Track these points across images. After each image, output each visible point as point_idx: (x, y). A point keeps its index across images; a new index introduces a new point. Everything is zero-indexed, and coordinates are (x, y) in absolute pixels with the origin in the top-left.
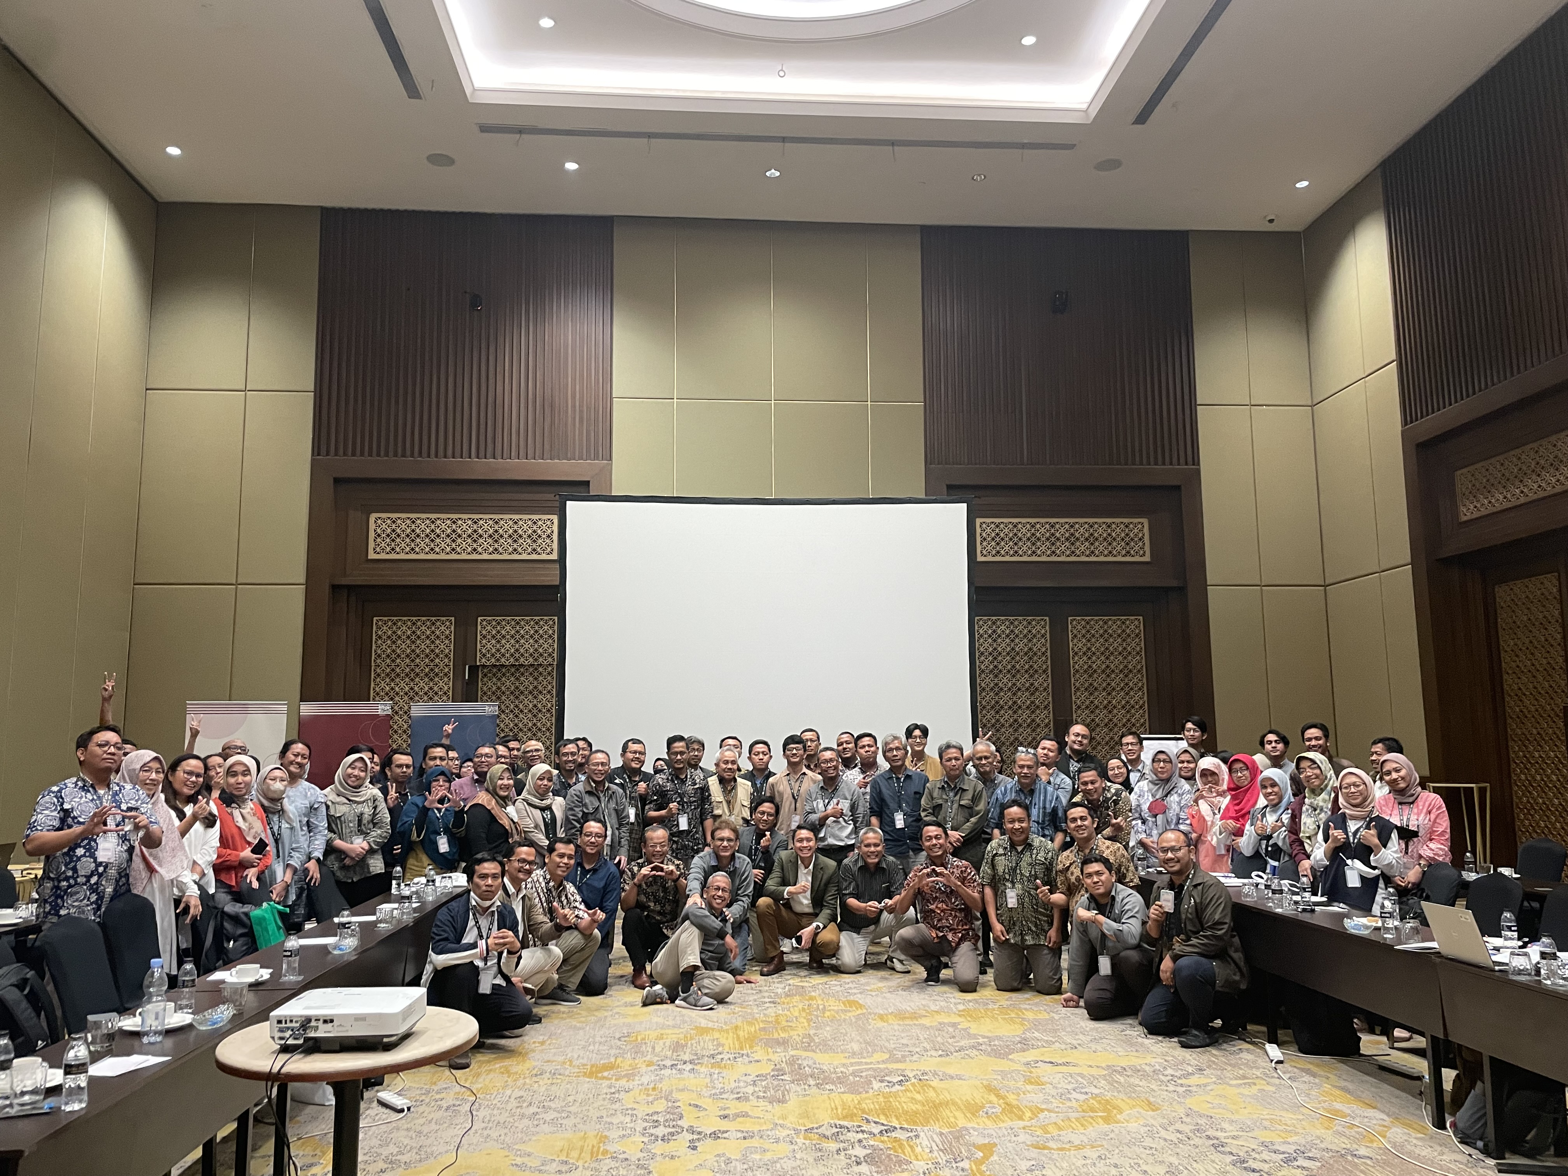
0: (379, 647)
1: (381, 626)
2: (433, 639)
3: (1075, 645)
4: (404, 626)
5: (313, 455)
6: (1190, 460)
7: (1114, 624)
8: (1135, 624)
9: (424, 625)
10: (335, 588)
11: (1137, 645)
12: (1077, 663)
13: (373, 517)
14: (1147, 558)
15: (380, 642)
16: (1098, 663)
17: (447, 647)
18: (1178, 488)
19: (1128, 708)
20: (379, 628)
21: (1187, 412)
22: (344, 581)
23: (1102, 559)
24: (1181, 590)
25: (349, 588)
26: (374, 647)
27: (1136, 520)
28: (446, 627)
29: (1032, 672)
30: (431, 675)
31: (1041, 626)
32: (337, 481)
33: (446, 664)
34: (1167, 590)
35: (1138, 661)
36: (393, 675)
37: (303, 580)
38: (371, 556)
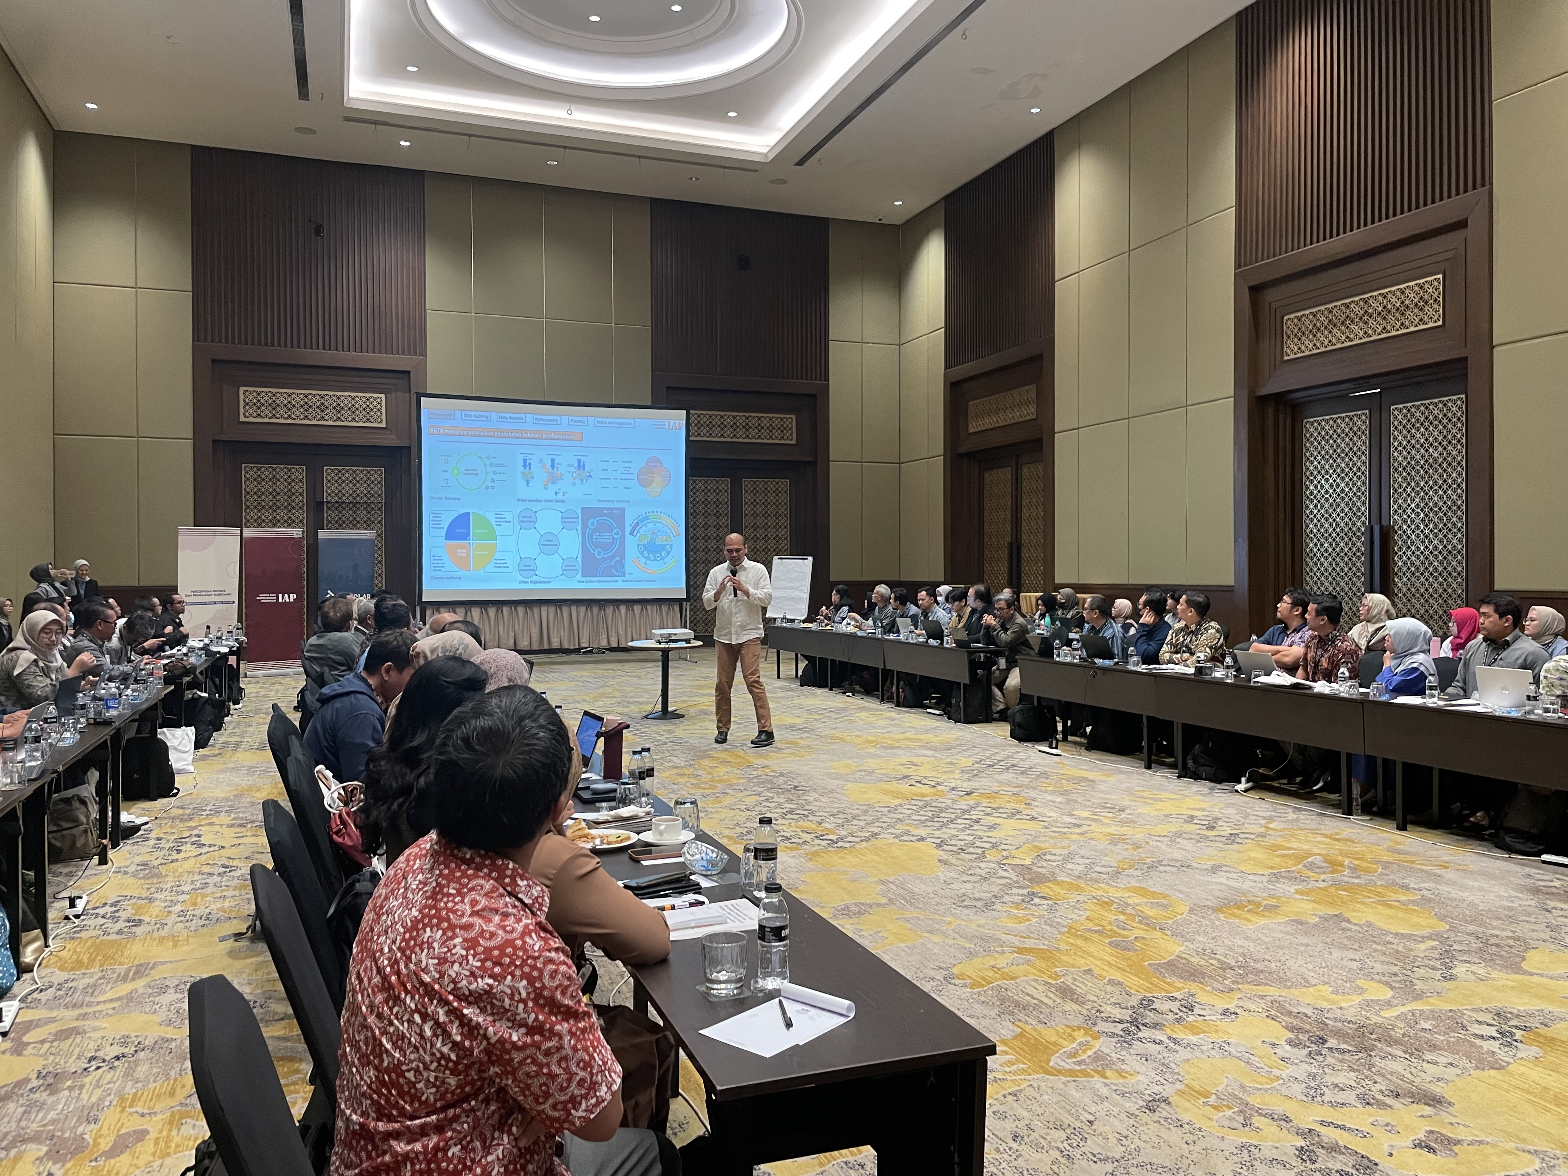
0: (248, 486)
1: (248, 472)
2: (289, 481)
3: (746, 497)
4: (266, 471)
5: (193, 341)
6: (823, 378)
7: (772, 484)
8: (784, 484)
9: (281, 471)
10: (216, 443)
11: (785, 498)
12: (747, 509)
13: (242, 389)
14: (794, 442)
15: (248, 483)
16: (760, 509)
17: (300, 487)
18: (815, 396)
19: (777, 539)
20: (246, 472)
21: (823, 344)
22: (223, 437)
23: (766, 441)
24: (814, 463)
25: (226, 442)
26: (244, 486)
27: (787, 416)
28: (299, 472)
29: (718, 515)
30: (289, 508)
31: (725, 484)
32: (213, 361)
33: (300, 499)
34: (805, 463)
35: (785, 510)
36: (259, 507)
37: (191, 436)
38: (242, 419)
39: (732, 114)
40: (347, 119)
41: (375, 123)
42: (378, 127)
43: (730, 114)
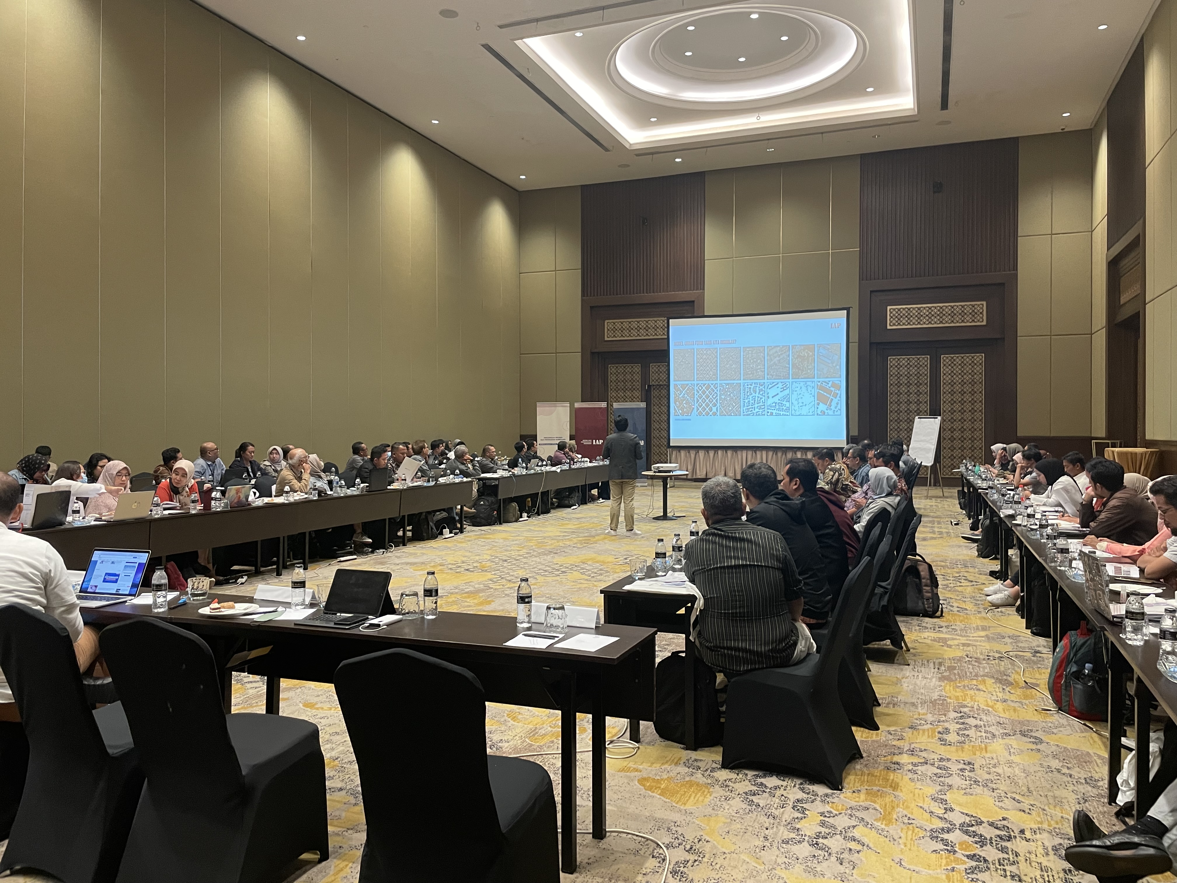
0: (612, 378)
1: (612, 369)
2: (632, 374)
3: (944, 370)
4: (621, 368)
5: (582, 298)
6: (1012, 268)
7: (967, 358)
8: (980, 358)
9: (628, 368)
10: (593, 353)
11: (980, 369)
12: (945, 378)
13: (606, 322)
14: (984, 323)
15: (611, 376)
16: (957, 379)
17: (638, 377)
18: (1004, 284)
21: (1012, 240)
22: (596, 351)
23: (958, 324)
24: (1004, 339)
25: (598, 353)
26: (609, 378)
27: (978, 303)
28: (637, 368)
29: (919, 385)
30: (632, 390)
31: (925, 360)
32: (592, 307)
33: (638, 385)
34: (993, 339)
35: (980, 378)
36: (617, 390)
37: (580, 350)
38: (606, 339)
39: (870, 90)
40: (637, 155)
41: (652, 154)
42: (654, 155)
43: (869, 90)
